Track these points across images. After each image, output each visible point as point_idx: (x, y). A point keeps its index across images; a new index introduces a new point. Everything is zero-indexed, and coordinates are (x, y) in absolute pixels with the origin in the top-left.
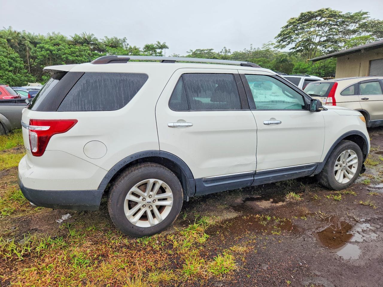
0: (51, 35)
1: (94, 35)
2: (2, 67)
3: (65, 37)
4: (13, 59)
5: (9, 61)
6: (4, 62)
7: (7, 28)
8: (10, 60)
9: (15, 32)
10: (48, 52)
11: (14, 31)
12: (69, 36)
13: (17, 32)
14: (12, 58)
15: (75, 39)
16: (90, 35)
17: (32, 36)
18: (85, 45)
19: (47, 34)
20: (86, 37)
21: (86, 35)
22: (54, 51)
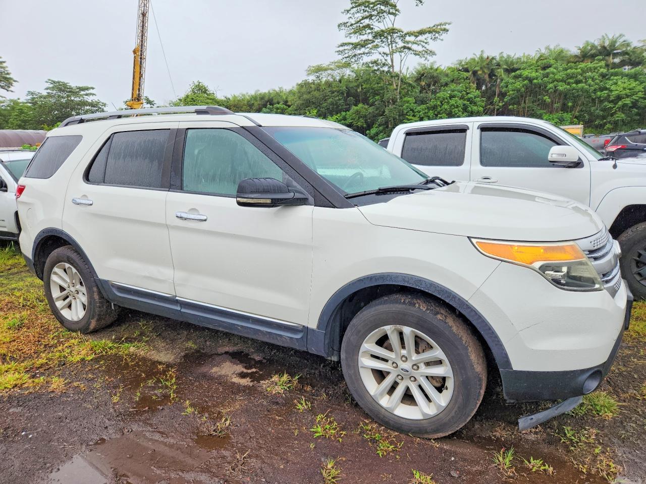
0: (543, 51)
1: (624, 36)
2: (454, 113)
3: (567, 51)
4: (471, 100)
5: (464, 105)
6: (457, 107)
7: (478, 54)
8: (466, 102)
9: (488, 58)
10: (526, 82)
11: (486, 57)
12: (573, 48)
13: (490, 58)
14: (469, 100)
15: (582, 52)
16: (615, 37)
17: (511, 59)
18: (598, 60)
19: (537, 51)
20: (607, 44)
21: (607, 39)
22: (537, 79)
